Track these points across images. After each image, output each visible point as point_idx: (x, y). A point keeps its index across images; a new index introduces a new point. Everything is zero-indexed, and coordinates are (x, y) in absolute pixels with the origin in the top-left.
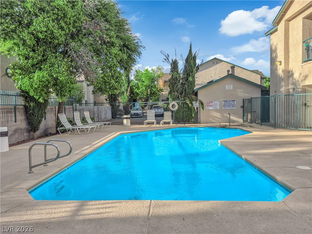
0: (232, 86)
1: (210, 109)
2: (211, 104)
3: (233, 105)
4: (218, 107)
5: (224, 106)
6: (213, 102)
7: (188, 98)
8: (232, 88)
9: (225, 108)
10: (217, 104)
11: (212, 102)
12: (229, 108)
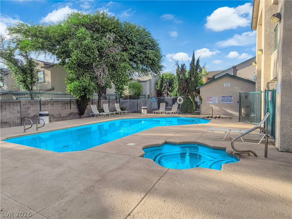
0: (229, 83)
1: (210, 103)
2: (211, 99)
3: (230, 100)
4: (217, 102)
5: (222, 101)
6: (213, 97)
7: (190, 94)
8: (229, 85)
9: (223, 103)
10: (216, 99)
11: (211, 98)
12: (227, 103)
